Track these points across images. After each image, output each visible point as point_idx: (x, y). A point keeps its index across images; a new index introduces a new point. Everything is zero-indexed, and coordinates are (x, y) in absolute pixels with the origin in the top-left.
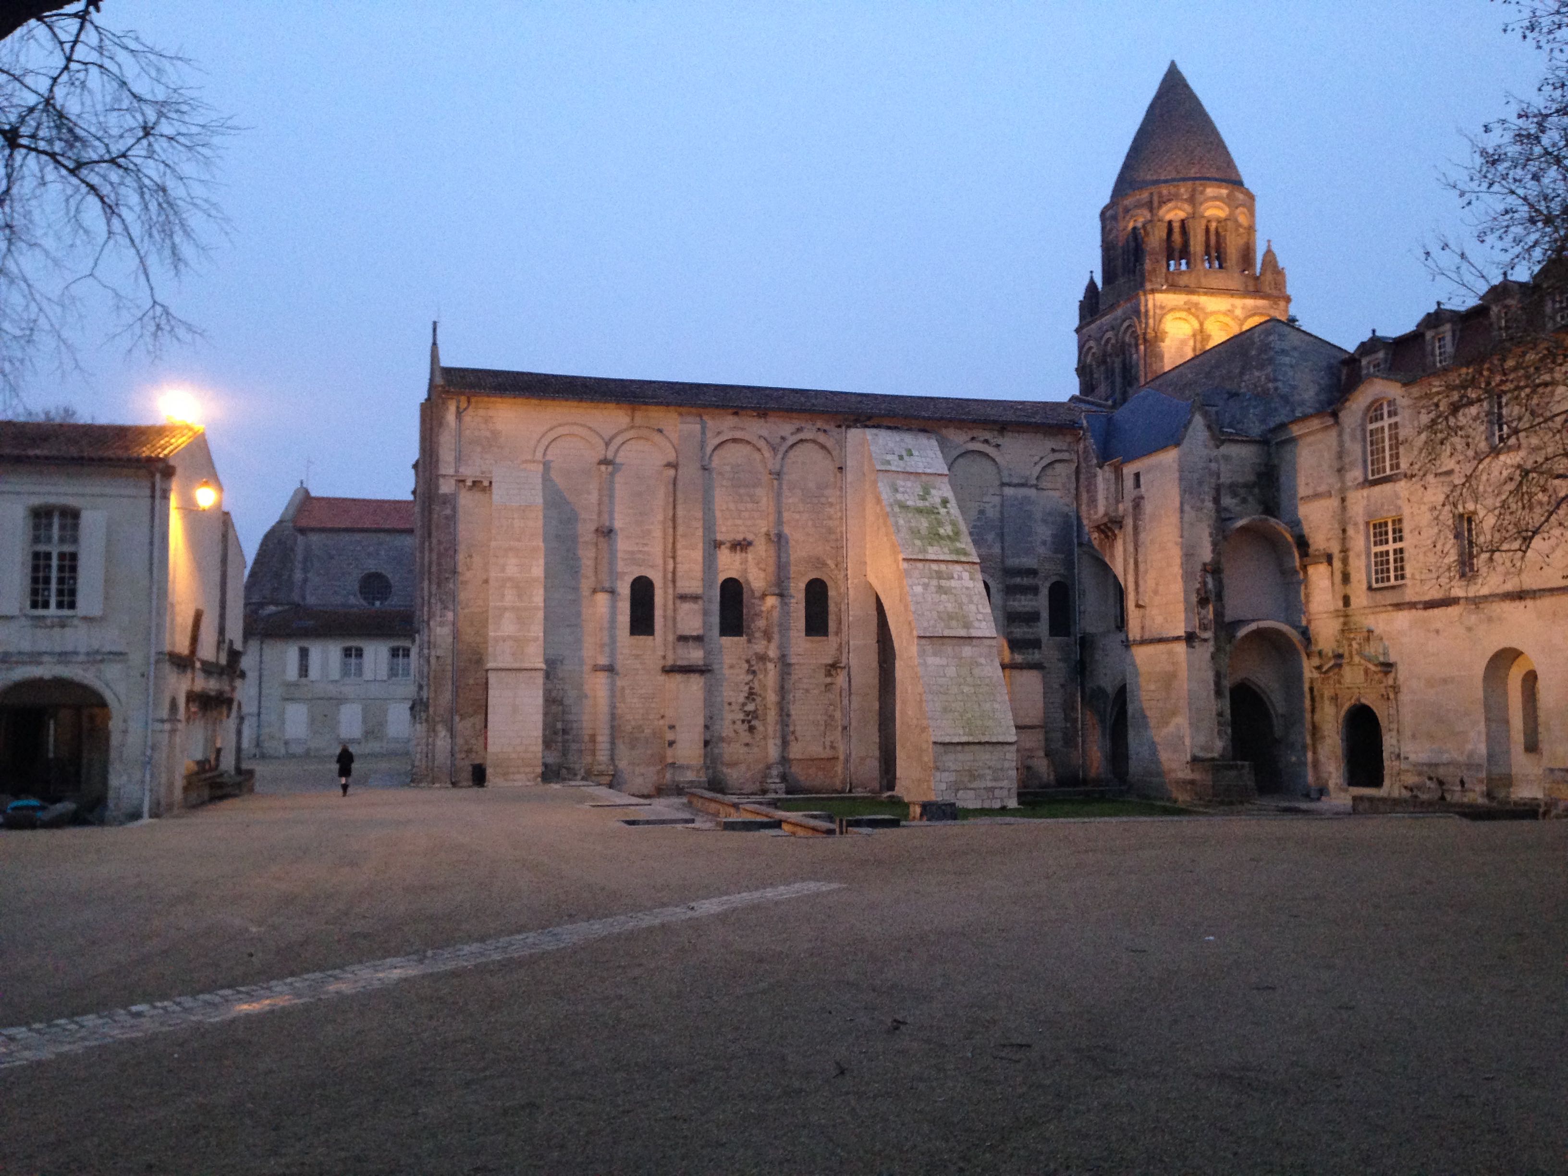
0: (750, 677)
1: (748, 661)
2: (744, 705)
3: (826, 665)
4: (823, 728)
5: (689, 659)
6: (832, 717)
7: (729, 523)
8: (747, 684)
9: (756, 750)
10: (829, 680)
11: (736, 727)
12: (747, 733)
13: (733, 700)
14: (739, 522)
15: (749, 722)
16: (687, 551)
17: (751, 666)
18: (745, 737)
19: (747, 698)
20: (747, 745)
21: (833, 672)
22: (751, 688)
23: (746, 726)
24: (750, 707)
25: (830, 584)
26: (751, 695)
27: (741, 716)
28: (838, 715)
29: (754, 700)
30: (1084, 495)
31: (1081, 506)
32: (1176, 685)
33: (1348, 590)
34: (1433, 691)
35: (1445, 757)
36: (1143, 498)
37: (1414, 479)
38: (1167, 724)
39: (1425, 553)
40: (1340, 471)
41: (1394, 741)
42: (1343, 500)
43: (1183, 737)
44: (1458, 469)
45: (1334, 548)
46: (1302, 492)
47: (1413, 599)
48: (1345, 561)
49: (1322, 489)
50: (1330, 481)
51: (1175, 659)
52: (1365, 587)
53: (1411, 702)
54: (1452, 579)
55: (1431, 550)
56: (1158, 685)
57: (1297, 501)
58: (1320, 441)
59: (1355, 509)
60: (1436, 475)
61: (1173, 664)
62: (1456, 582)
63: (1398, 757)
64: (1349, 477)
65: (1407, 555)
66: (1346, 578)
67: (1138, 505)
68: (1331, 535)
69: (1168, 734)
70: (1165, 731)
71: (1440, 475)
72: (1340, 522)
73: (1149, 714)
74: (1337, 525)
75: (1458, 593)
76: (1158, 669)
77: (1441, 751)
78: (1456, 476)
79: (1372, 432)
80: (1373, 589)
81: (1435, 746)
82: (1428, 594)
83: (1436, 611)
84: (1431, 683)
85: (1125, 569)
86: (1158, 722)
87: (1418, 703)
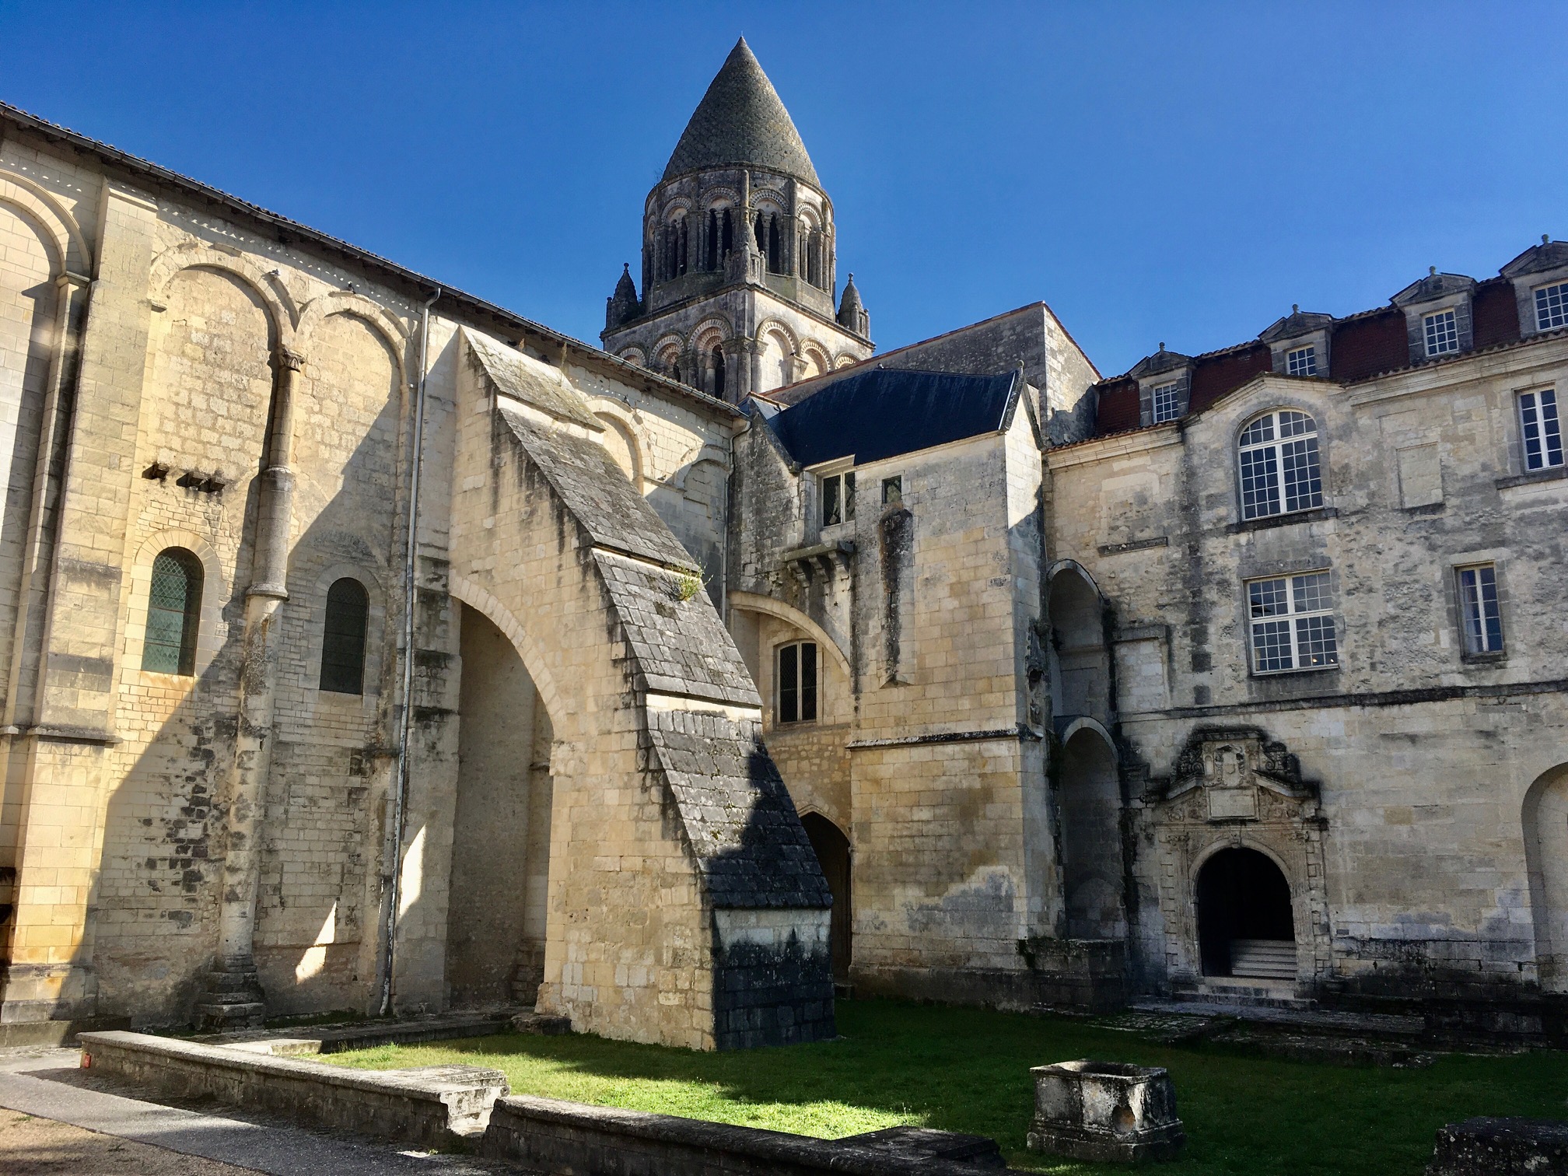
0: (199, 765)
1: (196, 730)
2: (179, 824)
3: (353, 751)
4: (335, 879)
5: (72, 712)
6: (355, 857)
7: (192, 431)
8: (189, 779)
9: (195, 928)
10: (356, 781)
11: (155, 874)
12: (178, 890)
13: (155, 814)
14: (213, 437)
15: (186, 863)
16: (97, 469)
17: (202, 741)
18: (175, 899)
19: (186, 811)
20: (174, 915)
21: (366, 766)
22: (199, 789)
23: (179, 873)
24: (194, 831)
25: (374, 594)
26: (197, 806)
27: (169, 850)
28: (370, 852)
29: (201, 815)
30: (747, 515)
31: (739, 534)
32: (992, 810)
33: (1202, 678)
34: (1404, 829)
35: (1435, 929)
36: (909, 515)
37: (1354, 519)
38: (963, 877)
39: (1381, 623)
40: (1185, 508)
41: (1320, 907)
42: (1194, 550)
43: (1010, 897)
44: (1453, 501)
45: (1175, 618)
46: (1103, 539)
47: (1363, 690)
48: (1199, 635)
49: (1147, 534)
50: (1165, 523)
51: (988, 769)
52: (1244, 673)
53: (1353, 846)
54: (1445, 661)
55: (1394, 618)
56: (938, 811)
57: (1092, 552)
58: (1143, 468)
59: (1220, 561)
60: (1403, 511)
61: (982, 776)
62: (1456, 665)
63: (1326, 929)
64: (1207, 518)
65: (1338, 627)
66: (1200, 662)
67: (900, 526)
68: (1165, 600)
69: (964, 892)
70: (955, 889)
71: (1412, 511)
72: (1186, 581)
73: (911, 859)
74: (1180, 586)
75: (1460, 681)
76: (940, 785)
77: (1424, 920)
78: (1449, 512)
79: (1246, 457)
80: (1260, 678)
81: (1412, 912)
82: (1386, 682)
83: (1407, 708)
84: (1395, 817)
85: (853, 627)
86: (939, 874)
87: (1369, 847)
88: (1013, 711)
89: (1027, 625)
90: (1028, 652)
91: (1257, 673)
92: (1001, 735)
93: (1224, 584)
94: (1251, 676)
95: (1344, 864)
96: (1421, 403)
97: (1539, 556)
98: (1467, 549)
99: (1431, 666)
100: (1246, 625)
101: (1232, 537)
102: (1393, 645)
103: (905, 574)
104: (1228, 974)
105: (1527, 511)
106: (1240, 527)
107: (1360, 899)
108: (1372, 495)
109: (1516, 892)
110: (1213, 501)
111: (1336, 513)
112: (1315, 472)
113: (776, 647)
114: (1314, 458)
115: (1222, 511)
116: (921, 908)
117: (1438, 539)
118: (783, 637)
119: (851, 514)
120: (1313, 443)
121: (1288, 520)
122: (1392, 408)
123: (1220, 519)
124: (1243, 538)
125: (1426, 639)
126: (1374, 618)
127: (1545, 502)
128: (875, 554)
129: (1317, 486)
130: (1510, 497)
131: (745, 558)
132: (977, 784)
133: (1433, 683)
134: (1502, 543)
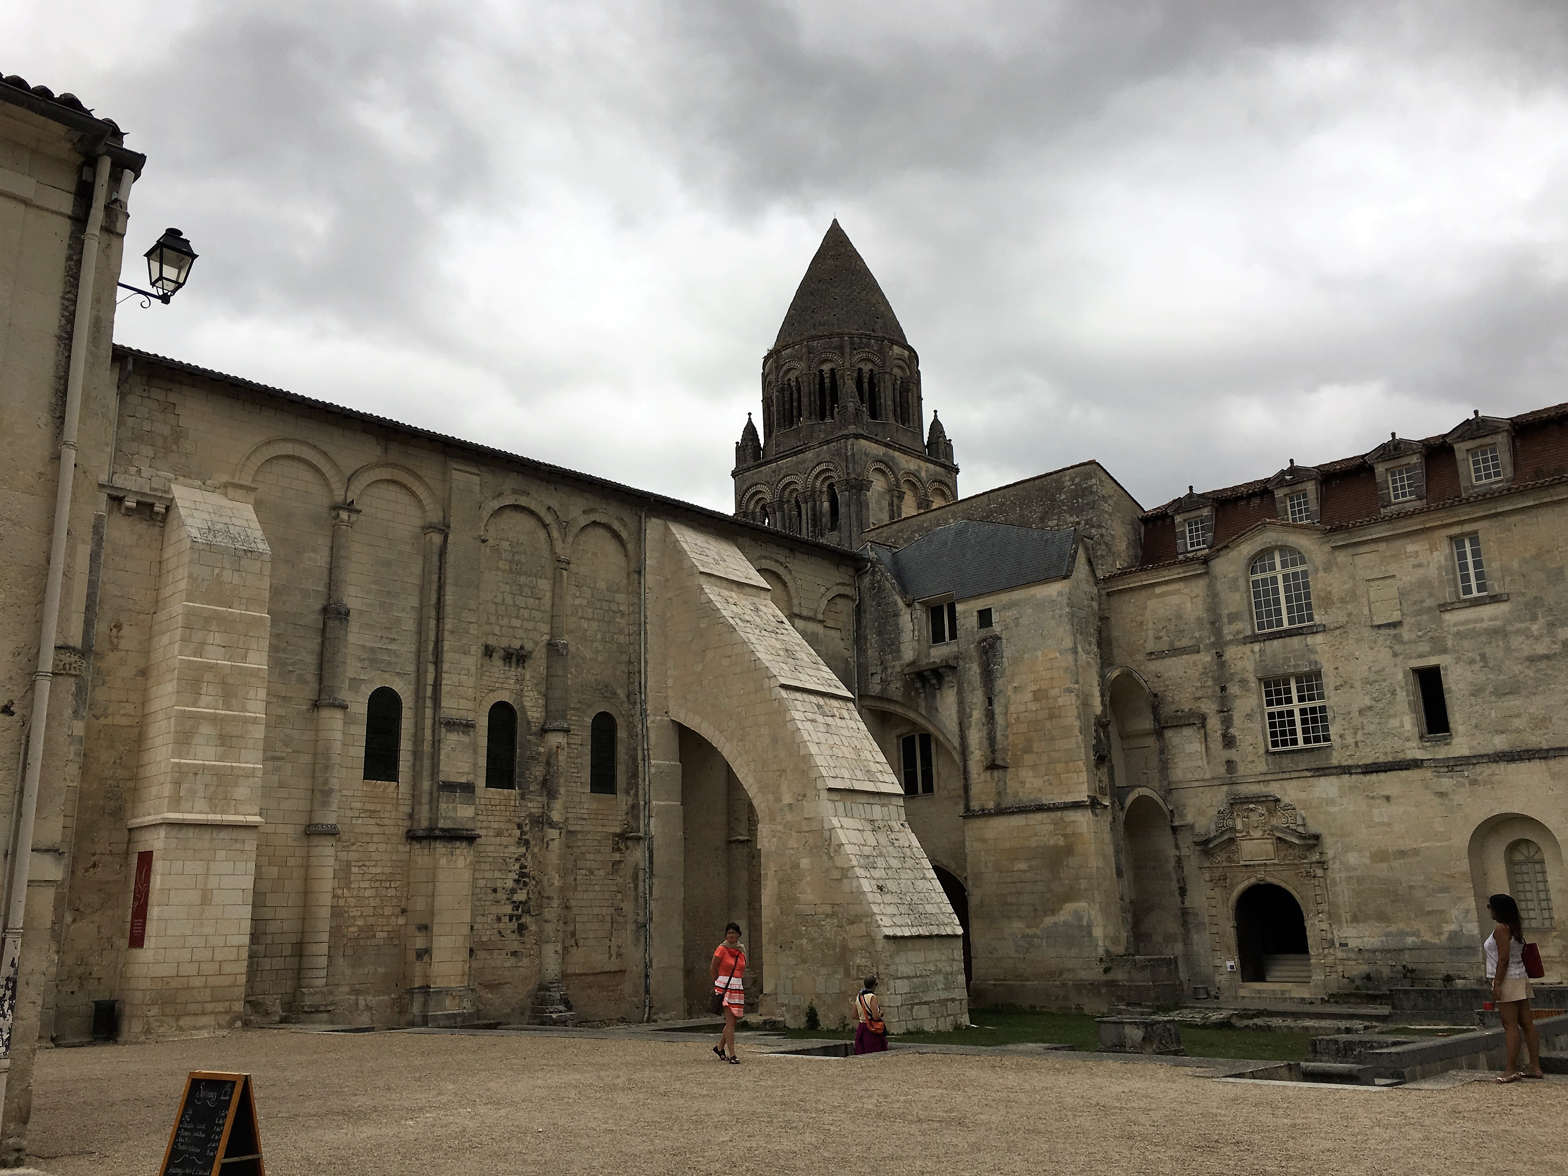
0: (523, 850)
1: (520, 826)
2: (513, 891)
3: (615, 835)
4: (608, 926)
5: (454, 819)
6: (619, 909)
7: (505, 621)
8: (517, 860)
9: (525, 962)
10: (617, 856)
11: (501, 925)
12: (515, 936)
13: (499, 884)
14: (516, 623)
15: (519, 917)
16: (457, 656)
17: (523, 833)
18: (513, 942)
19: (517, 881)
20: (514, 954)
21: (622, 846)
22: (523, 867)
23: (514, 925)
24: (521, 896)
25: (620, 721)
26: (522, 878)
27: (508, 909)
28: (628, 907)
29: (525, 884)
30: (873, 638)
31: (865, 651)
32: (1072, 862)
33: (1232, 754)
34: (1384, 866)
35: (1410, 940)
36: (1000, 638)
37: (1337, 632)
38: (1053, 912)
39: (1361, 712)
40: (1213, 623)
41: (1324, 926)
42: (1220, 656)
43: (1089, 926)
44: (1409, 621)
45: (1209, 707)
46: (1150, 646)
47: (1350, 762)
48: (1227, 722)
49: (1185, 642)
50: (1197, 635)
51: (1069, 831)
52: (1262, 751)
53: (1349, 879)
54: (1408, 739)
55: (1370, 708)
56: (1033, 863)
57: (1140, 657)
58: (1178, 592)
59: (1240, 664)
60: (1373, 627)
61: (1065, 836)
62: (1414, 743)
63: (1332, 943)
64: (1229, 631)
65: (1330, 714)
66: (1229, 741)
67: (992, 646)
68: (1199, 694)
69: (1055, 925)
70: (1049, 921)
71: (1379, 627)
72: (1215, 679)
73: (1014, 900)
74: (1210, 683)
75: (1419, 755)
76: (1033, 843)
77: (1403, 934)
78: (1406, 627)
79: (1255, 583)
80: (1274, 753)
81: (1393, 929)
82: (1368, 756)
83: (1382, 776)
84: (1380, 856)
85: (961, 724)
86: (1036, 910)
87: (1360, 880)
88: (1085, 787)
89: (1093, 721)
90: (1094, 742)
91: (1271, 749)
92: (1076, 806)
93: (1243, 682)
94: (1267, 751)
95: (1343, 894)
96: (1382, 546)
97: (1472, 662)
98: (1421, 656)
99: (1397, 743)
100: (1262, 713)
101: (1249, 646)
102: (1372, 728)
103: (999, 683)
104: (1264, 980)
105: (1462, 628)
106: (1254, 639)
107: (1355, 919)
108: (1349, 615)
109: (1467, 911)
110: (1233, 618)
111: (1324, 629)
112: (1308, 596)
113: (898, 737)
114: (1306, 585)
115: (1238, 626)
116: (1023, 937)
117: (1397, 648)
118: (903, 730)
119: (953, 636)
120: (1305, 574)
121: (1289, 633)
122: (1363, 549)
123: (1238, 633)
124: (1257, 647)
125: (1394, 723)
126: (1355, 708)
127: (1475, 621)
128: (974, 669)
129: (1309, 606)
130: (1449, 618)
131: (872, 669)
132: (1061, 842)
133: (1401, 756)
134: (1445, 651)
